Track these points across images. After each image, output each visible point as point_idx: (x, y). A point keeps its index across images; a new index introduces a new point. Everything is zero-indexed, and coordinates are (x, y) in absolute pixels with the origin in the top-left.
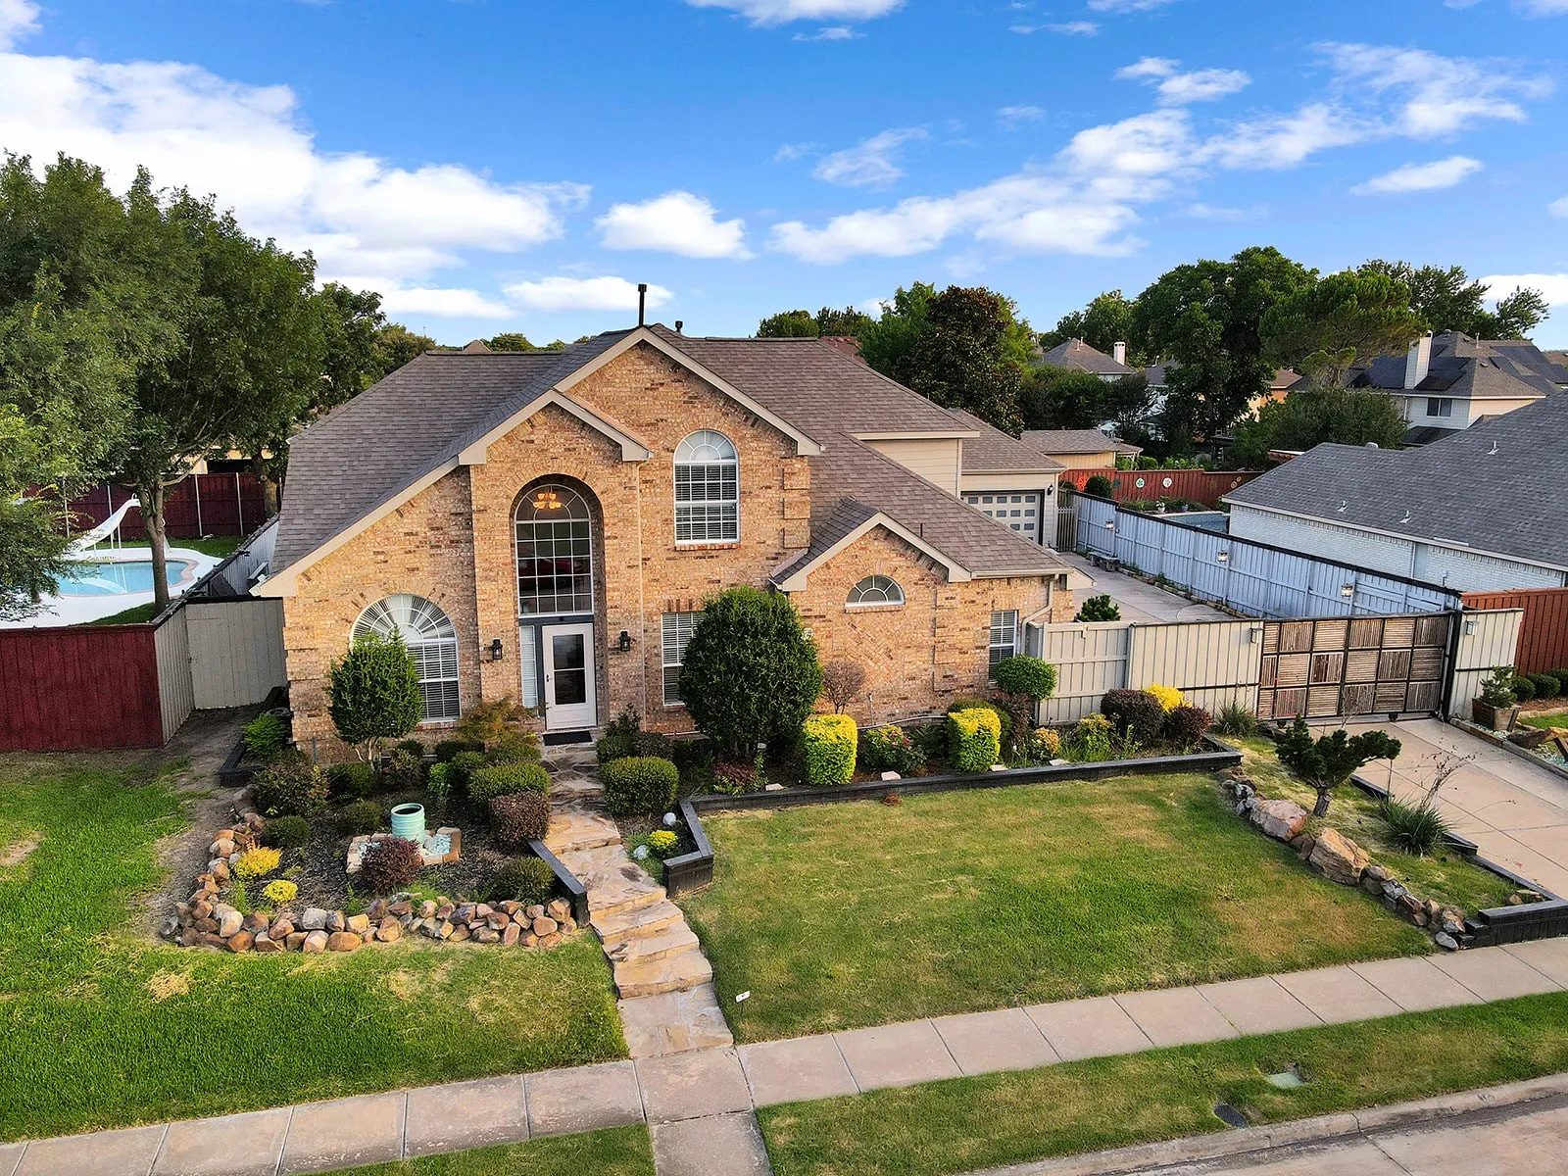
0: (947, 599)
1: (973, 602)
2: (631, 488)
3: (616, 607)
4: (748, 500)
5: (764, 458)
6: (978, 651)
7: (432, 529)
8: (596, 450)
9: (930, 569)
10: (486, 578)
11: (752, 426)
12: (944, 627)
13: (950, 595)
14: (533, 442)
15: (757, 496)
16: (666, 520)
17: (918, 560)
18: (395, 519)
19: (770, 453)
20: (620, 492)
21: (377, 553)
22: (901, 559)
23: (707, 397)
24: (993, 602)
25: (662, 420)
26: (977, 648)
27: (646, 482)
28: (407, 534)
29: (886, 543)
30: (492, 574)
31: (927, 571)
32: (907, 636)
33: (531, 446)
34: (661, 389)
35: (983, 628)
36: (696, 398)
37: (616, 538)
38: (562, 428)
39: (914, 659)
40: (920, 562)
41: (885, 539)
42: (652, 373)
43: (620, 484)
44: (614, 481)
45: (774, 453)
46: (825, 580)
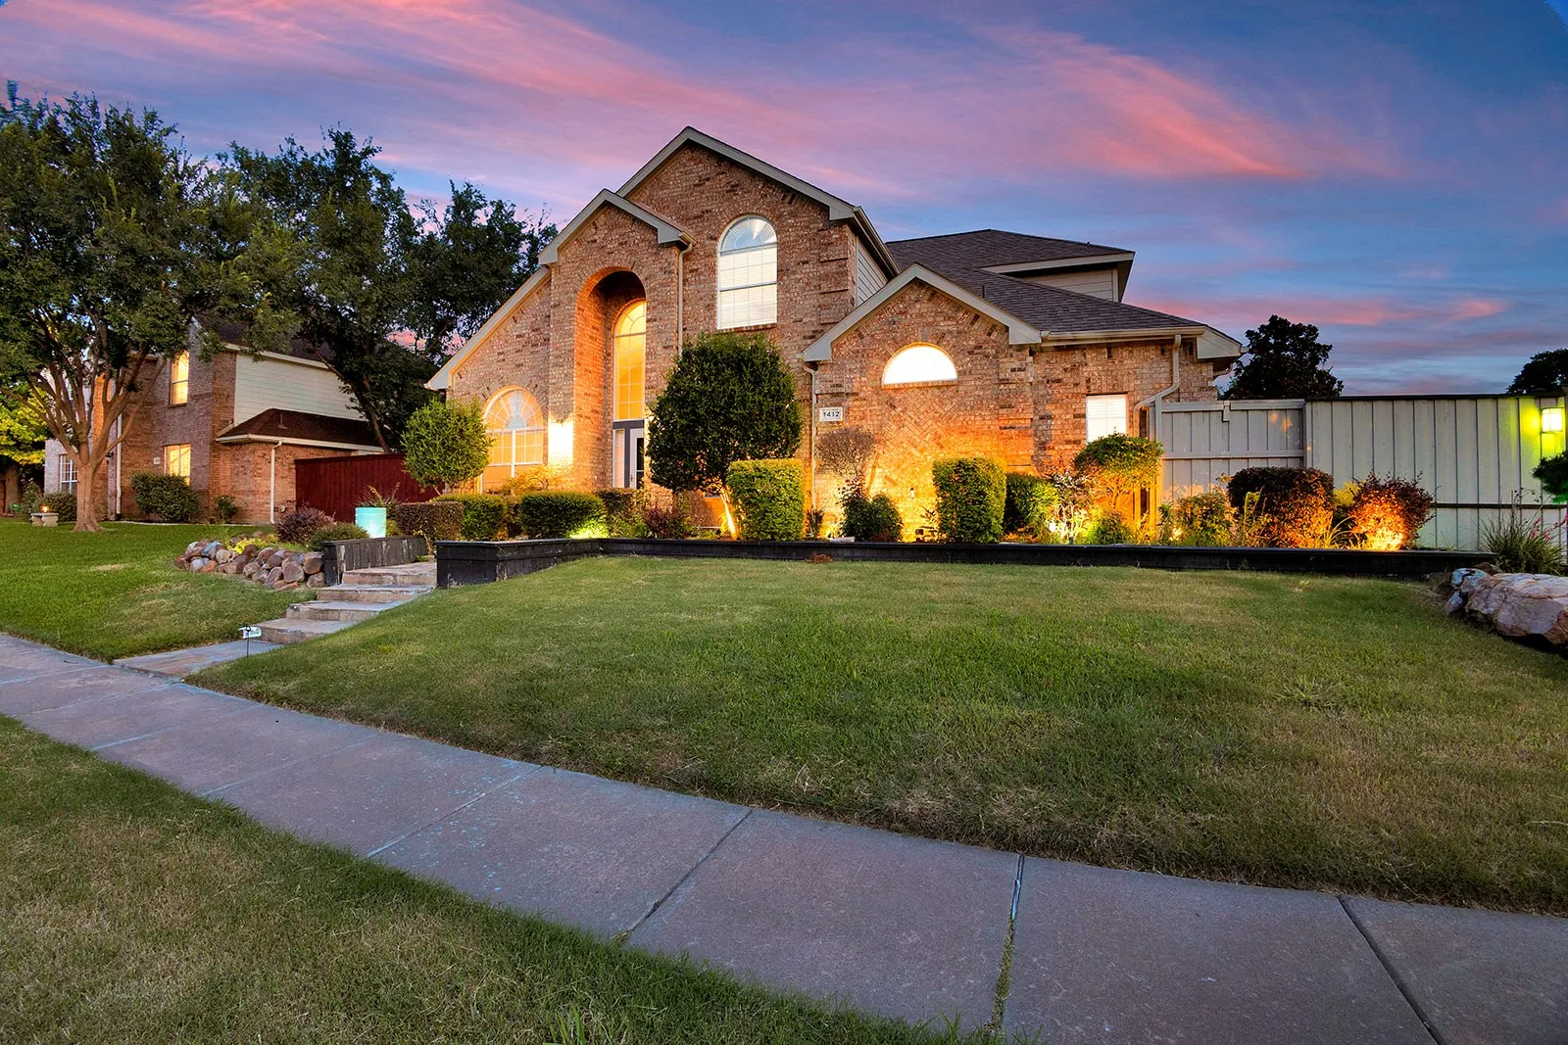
0: (1013, 370)
1: (1059, 381)
2: (670, 272)
4: (785, 278)
5: (801, 233)
6: (1069, 447)
7: (533, 331)
8: (643, 241)
9: (989, 334)
10: (556, 365)
11: (790, 203)
12: (1010, 407)
13: (1016, 365)
14: (595, 241)
15: (794, 273)
16: (709, 305)
17: (972, 324)
18: (510, 325)
19: (807, 227)
20: (661, 277)
21: (499, 354)
22: (949, 323)
23: (747, 182)
24: (1088, 381)
25: (707, 211)
26: (1068, 442)
27: (692, 271)
28: (518, 336)
29: (930, 305)
30: (561, 360)
31: (985, 337)
32: (961, 418)
33: (594, 245)
34: (707, 183)
35: (1075, 416)
36: (737, 185)
37: (655, 320)
38: (617, 226)
39: (972, 449)
40: (976, 326)
41: (929, 300)
42: (702, 168)
43: (661, 269)
44: (656, 268)
45: (811, 226)
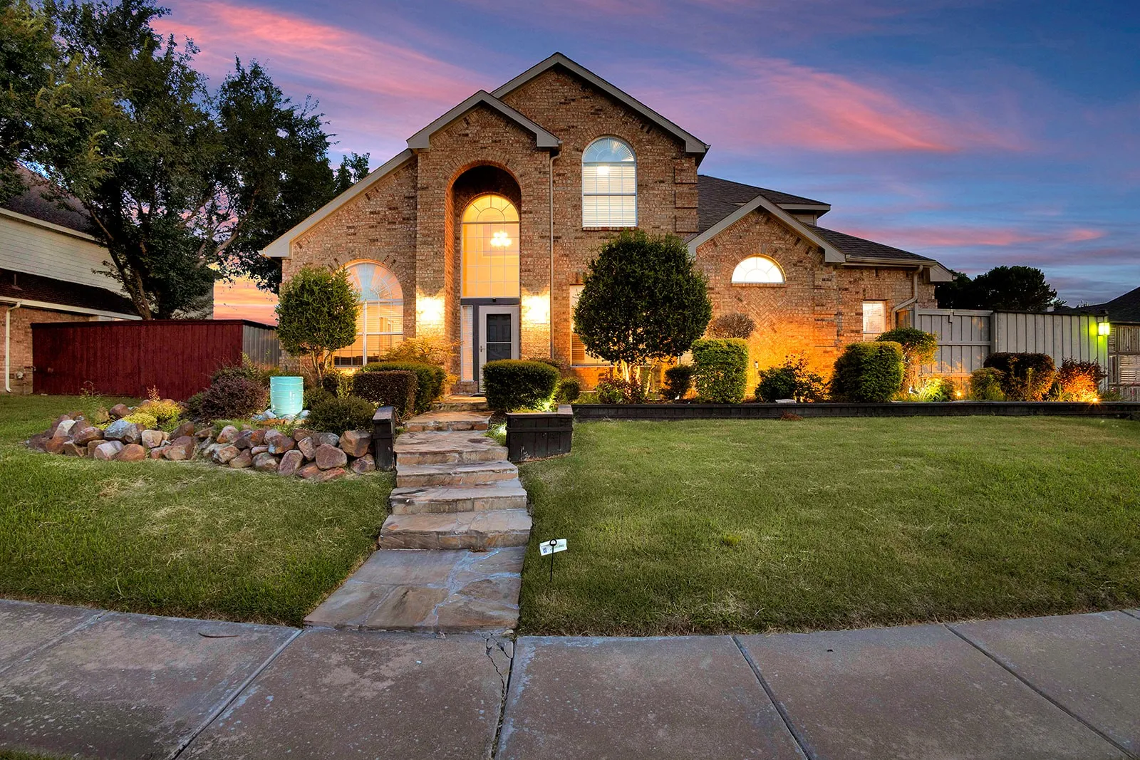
0: (824, 280)
1: (846, 289)
2: (545, 173)
3: (529, 271)
4: (645, 192)
5: (658, 158)
6: (853, 335)
7: (390, 209)
8: (518, 142)
9: (807, 253)
10: (425, 243)
11: (648, 132)
12: (822, 305)
13: (826, 276)
14: (467, 135)
15: (653, 189)
16: (576, 206)
17: (796, 244)
18: (362, 201)
19: (662, 154)
20: (535, 175)
21: (349, 228)
22: (780, 242)
23: (610, 109)
24: (864, 291)
25: (573, 127)
26: (852, 331)
27: (559, 175)
28: (371, 213)
29: (766, 227)
30: (430, 239)
31: (804, 255)
32: (789, 312)
33: (466, 138)
34: (572, 103)
35: (857, 314)
36: (601, 110)
37: (531, 213)
38: (491, 125)
39: (796, 334)
40: (798, 246)
41: (766, 224)
42: (568, 90)
43: (536, 169)
44: (530, 167)
45: (666, 154)
46: (713, 256)
